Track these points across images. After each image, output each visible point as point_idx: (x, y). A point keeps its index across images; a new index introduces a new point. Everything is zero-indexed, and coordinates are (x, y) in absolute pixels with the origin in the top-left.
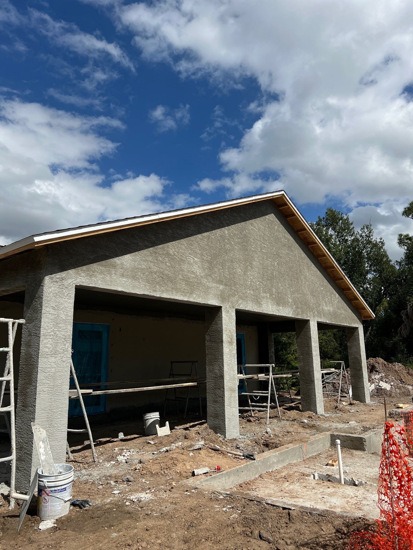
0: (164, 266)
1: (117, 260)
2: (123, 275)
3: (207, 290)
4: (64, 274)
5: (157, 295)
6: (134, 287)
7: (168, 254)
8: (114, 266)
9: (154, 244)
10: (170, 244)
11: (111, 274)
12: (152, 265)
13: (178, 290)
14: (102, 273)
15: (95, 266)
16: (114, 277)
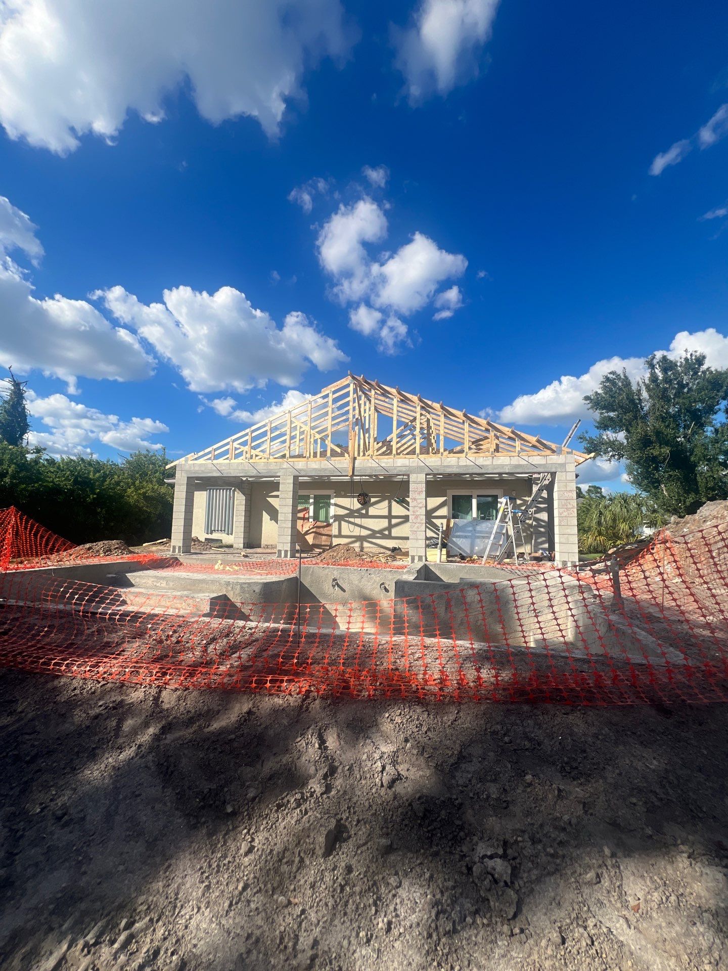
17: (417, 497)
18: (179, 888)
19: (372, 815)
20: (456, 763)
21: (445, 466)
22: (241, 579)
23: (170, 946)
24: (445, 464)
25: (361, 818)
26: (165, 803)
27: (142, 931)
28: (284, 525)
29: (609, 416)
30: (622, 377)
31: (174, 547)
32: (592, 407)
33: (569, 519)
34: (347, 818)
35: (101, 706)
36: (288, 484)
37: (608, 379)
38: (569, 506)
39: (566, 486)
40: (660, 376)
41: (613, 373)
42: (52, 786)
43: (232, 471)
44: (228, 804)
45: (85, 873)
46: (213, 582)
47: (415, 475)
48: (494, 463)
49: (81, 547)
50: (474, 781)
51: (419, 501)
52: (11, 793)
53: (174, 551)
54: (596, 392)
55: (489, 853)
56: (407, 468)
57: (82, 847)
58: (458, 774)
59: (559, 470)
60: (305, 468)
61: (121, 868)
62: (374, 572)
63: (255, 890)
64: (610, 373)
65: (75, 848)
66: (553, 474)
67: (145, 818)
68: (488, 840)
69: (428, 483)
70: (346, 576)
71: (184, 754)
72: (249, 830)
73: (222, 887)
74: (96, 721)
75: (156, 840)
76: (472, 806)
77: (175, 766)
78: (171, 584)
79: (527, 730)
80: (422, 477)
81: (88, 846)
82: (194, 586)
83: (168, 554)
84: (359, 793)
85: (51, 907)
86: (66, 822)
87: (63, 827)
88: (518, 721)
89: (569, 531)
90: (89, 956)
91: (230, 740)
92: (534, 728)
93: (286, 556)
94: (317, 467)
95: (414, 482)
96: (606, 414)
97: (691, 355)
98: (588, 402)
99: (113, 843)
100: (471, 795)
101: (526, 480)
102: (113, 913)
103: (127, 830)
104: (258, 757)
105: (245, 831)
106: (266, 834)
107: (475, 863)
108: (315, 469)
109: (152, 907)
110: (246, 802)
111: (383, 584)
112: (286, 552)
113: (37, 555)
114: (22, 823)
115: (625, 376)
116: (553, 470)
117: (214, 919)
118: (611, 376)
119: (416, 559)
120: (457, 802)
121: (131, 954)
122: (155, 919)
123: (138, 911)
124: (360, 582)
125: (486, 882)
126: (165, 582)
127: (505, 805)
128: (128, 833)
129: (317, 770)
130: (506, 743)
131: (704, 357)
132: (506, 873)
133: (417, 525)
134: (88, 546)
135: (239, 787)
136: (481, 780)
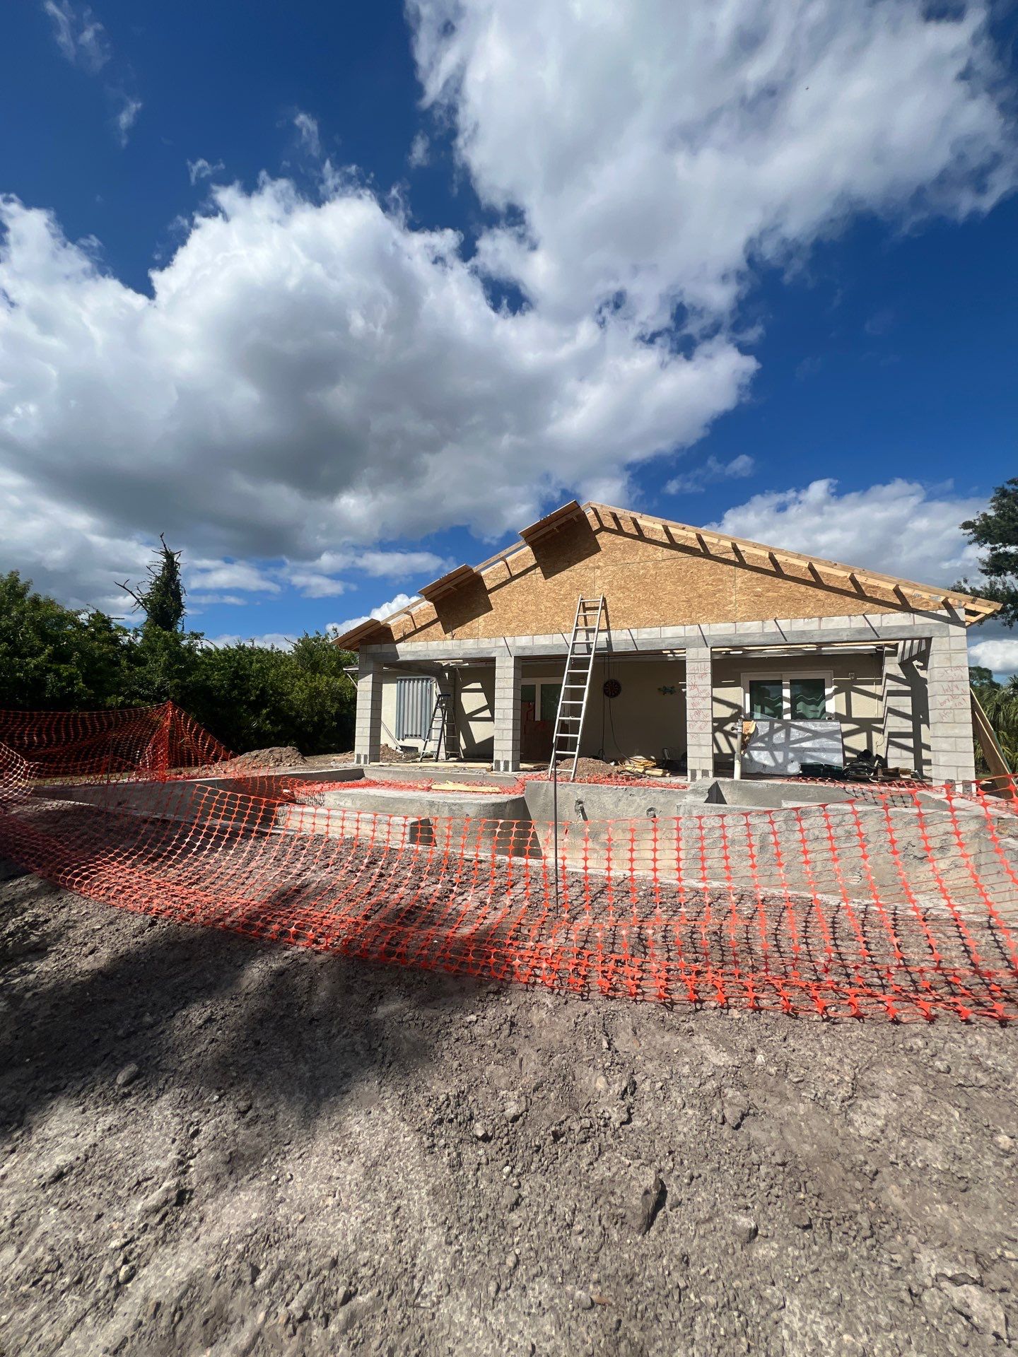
17: (699, 682)
18: (416, 1248)
19: (713, 1170)
20: (850, 1098)
21: (741, 635)
22: (449, 798)
23: (412, 1344)
24: (741, 632)
25: (696, 1174)
26: (384, 1109)
27: (368, 1310)
28: (503, 726)
29: (1006, 553)
31: (359, 756)
32: (976, 540)
33: (956, 712)
34: (672, 1170)
35: (286, 958)
36: (507, 667)
37: (1005, 492)
38: (956, 692)
39: (950, 659)
42: (231, 1064)
43: (431, 653)
44: (477, 1121)
45: (282, 1201)
46: (412, 801)
47: (693, 650)
48: (823, 627)
49: (247, 754)
50: (892, 1134)
51: (701, 688)
52: (180, 1069)
53: (358, 762)
54: (985, 515)
55: (950, 1273)
56: (682, 640)
57: (275, 1160)
58: (858, 1118)
59: (937, 634)
60: (531, 644)
61: (330, 1201)
62: (638, 792)
63: (534, 1271)
64: (1009, 483)
65: (265, 1160)
66: (929, 640)
67: (357, 1129)
68: (942, 1246)
69: (714, 662)
70: (595, 798)
71: (405, 1037)
72: (513, 1167)
73: (480, 1257)
74: (283, 978)
75: (375, 1164)
76: (896, 1178)
77: (394, 1055)
78: (358, 803)
79: (977, 1052)
80: (706, 653)
81: (283, 1159)
82: (387, 807)
83: (352, 765)
84: (685, 1130)
85: (240, 1247)
86: (251, 1120)
87: (248, 1125)
88: (956, 1036)
89: (957, 732)
90: (295, 1338)
91: (470, 1023)
92: (989, 1049)
93: (506, 769)
94: (547, 643)
95: (693, 661)
96: (1002, 550)
98: (971, 531)
99: (317, 1159)
100: (892, 1158)
101: (871, 655)
102: (325, 1272)
103: (334, 1143)
104: (513, 1054)
105: (507, 1169)
106: (540, 1179)
107: (925, 1287)
108: (545, 647)
109: (380, 1273)
110: (504, 1122)
111: (651, 810)
112: (506, 763)
113: (196, 765)
114: (196, 1113)
116: (926, 634)
117: (475, 1311)
118: (1011, 487)
119: (699, 774)
120: (868, 1168)
121: (355, 1346)
122: (386, 1294)
123: (360, 1275)
124: (616, 807)
125: (957, 1329)
126: (350, 801)
127: (962, 1185)
128: (336, 1148)
129: (608, 1083)
130: (939, 1071)
132: (995, 1318)
133: (699, 724)
134: (254, 753)
135: (490, 1097)
136: (904, 1132)
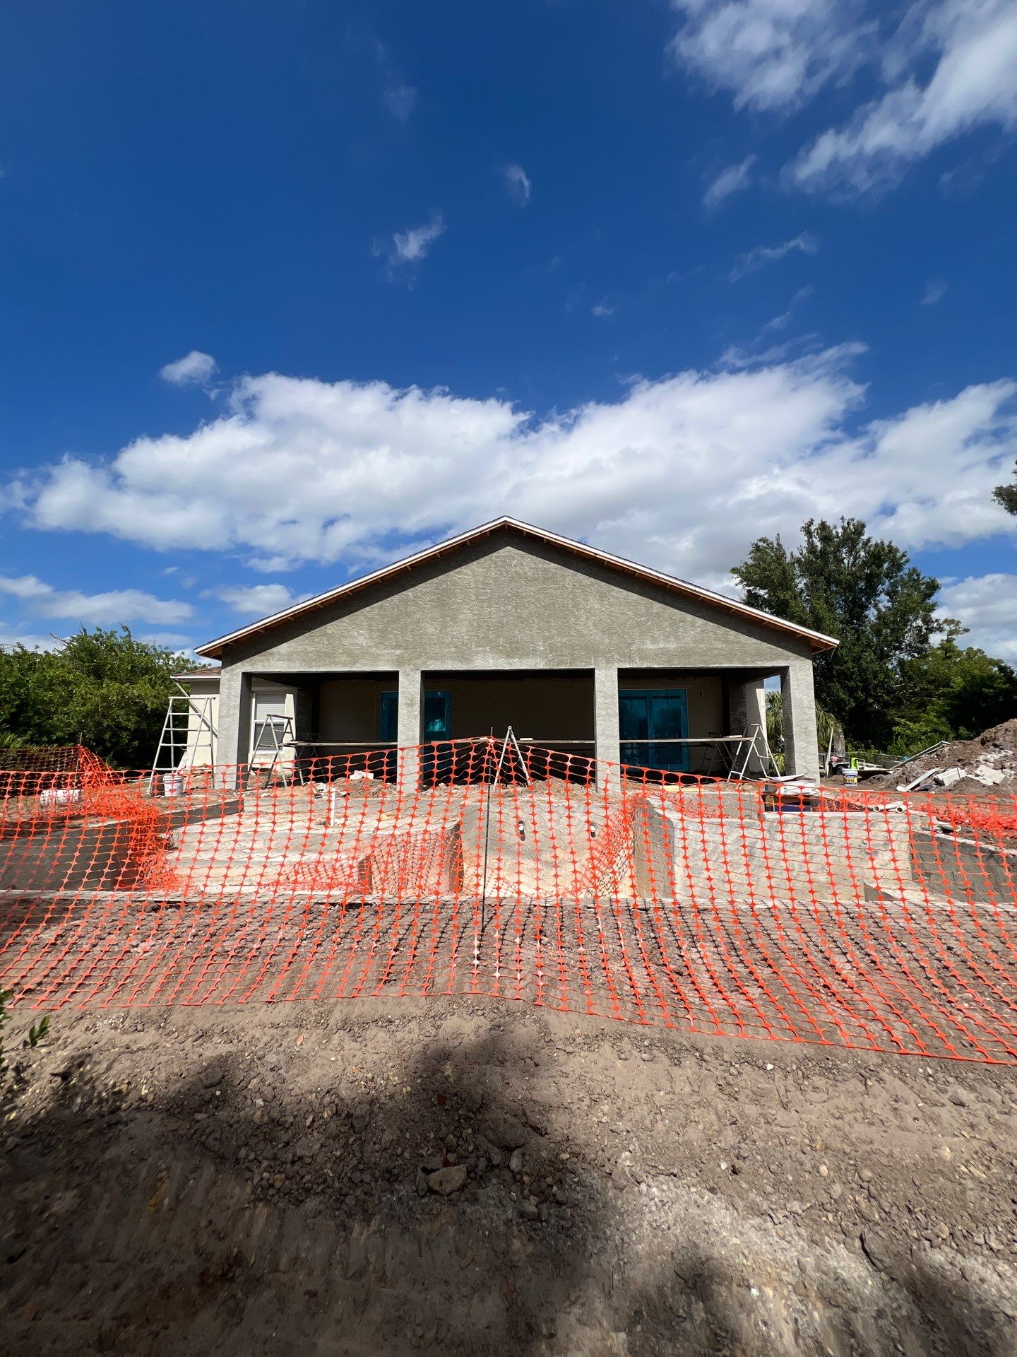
0: (321, 646)
1: (274, 650)
2: (279, 660)
3: (376, 658)
4: (233, 667)
5: (314, 670)
6: (289, 667)
7: (326, 634)
8: (271, 654)
9: (309, 630)
10: (328, 626)
11: (268, 660)
12: (308, 647)
13: (336, 664)
14: (261, 661)
15: (256, 657)
16: (272, 662)
30: (775, 546)
37: (757, 548)
40: (819, 545)
41: (763, 540)
51: (609, 705)
54: (746, 563)
64: (760, 540)
66: (786, 669)
80: (613, 671)
97: (848, 523)
98: (738, 574)
111: (591, 824)
115: (779, 545)
118: (761, 544)
124: (558, 824)
131: (863, 526)
